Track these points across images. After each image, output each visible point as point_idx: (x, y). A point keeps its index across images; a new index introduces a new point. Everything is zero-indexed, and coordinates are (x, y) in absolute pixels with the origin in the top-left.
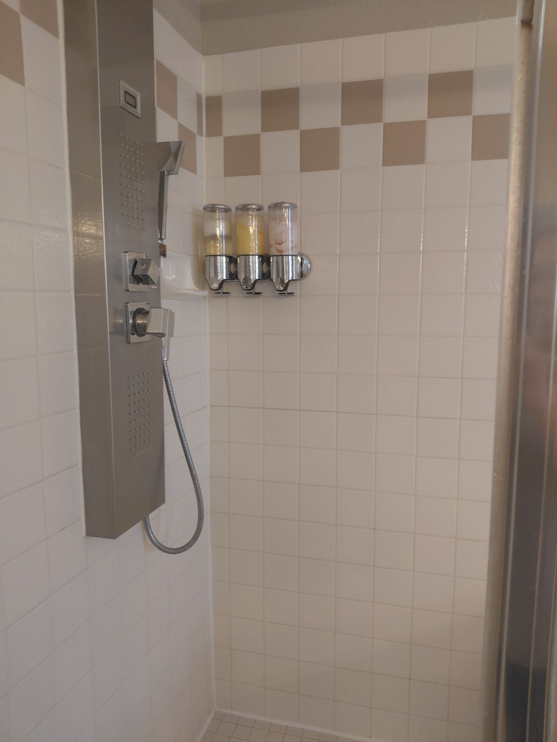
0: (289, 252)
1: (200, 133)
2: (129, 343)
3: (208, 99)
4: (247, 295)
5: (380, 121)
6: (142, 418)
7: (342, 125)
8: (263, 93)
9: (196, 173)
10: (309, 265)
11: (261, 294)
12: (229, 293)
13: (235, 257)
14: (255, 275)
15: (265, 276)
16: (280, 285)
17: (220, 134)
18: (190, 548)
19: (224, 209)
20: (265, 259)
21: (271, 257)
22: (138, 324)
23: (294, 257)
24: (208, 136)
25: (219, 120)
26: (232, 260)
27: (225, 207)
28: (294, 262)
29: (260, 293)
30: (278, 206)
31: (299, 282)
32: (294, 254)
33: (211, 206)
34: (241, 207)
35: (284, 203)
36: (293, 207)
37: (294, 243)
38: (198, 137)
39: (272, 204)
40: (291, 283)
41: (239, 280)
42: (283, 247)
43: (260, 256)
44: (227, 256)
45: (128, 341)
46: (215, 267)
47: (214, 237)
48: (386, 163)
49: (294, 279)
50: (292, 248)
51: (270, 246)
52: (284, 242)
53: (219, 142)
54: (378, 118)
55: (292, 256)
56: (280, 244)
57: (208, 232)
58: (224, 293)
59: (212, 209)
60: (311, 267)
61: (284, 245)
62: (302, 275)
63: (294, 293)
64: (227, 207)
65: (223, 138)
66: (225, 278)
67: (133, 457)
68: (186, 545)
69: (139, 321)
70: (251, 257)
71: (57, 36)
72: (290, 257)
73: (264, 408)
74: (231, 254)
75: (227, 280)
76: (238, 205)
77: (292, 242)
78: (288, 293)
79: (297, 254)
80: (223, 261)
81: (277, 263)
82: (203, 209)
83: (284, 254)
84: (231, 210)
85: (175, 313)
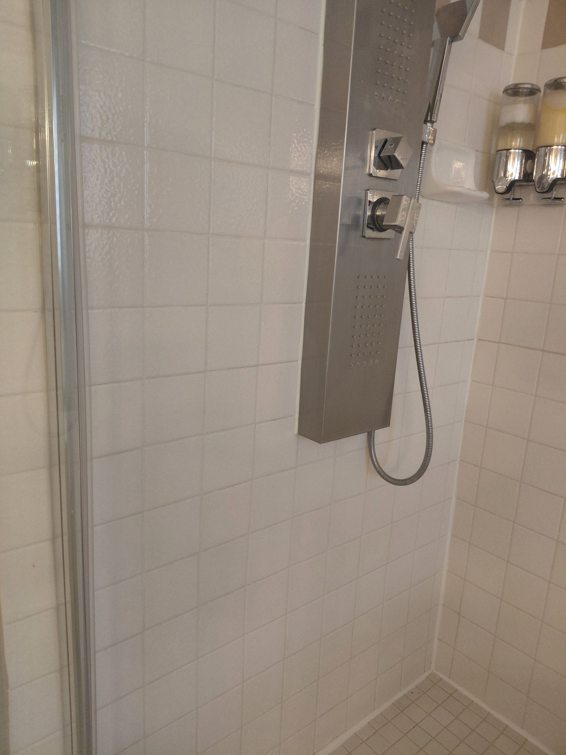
2: (364, 238)
4: (543, 202)
6: (369, 326)
9: (503, 49)
11: (562, 200)
12: (521, 199)
13: (534, 150)
14: (556, 173)
18: (412, 483)
19: (530, 89)
22: (377, 216)
26: (529, 155)
27: (532, 86)
29: (561, 198)
33: (512, 87)
34: (553, 82)
41: (534, 180)
43: (564, 147)
44: (524, 150)
45: (363, 235)
46: (505, 164)
47: (511, 127)
57: (505, 121)
58: (514, 199)
59: (514, 91)
64: (534, 87)
66: (517, 178)
67: (352, 365)
68: (408, 479)
69: (378, 213)
70: (554, 148)
73: (543, 351)
74: (529, 147)
75: (520, 180)
76: (549, 81)
80: (517, 157)
82: (503, 92)
84: (539, 90)
85: (421, 204)
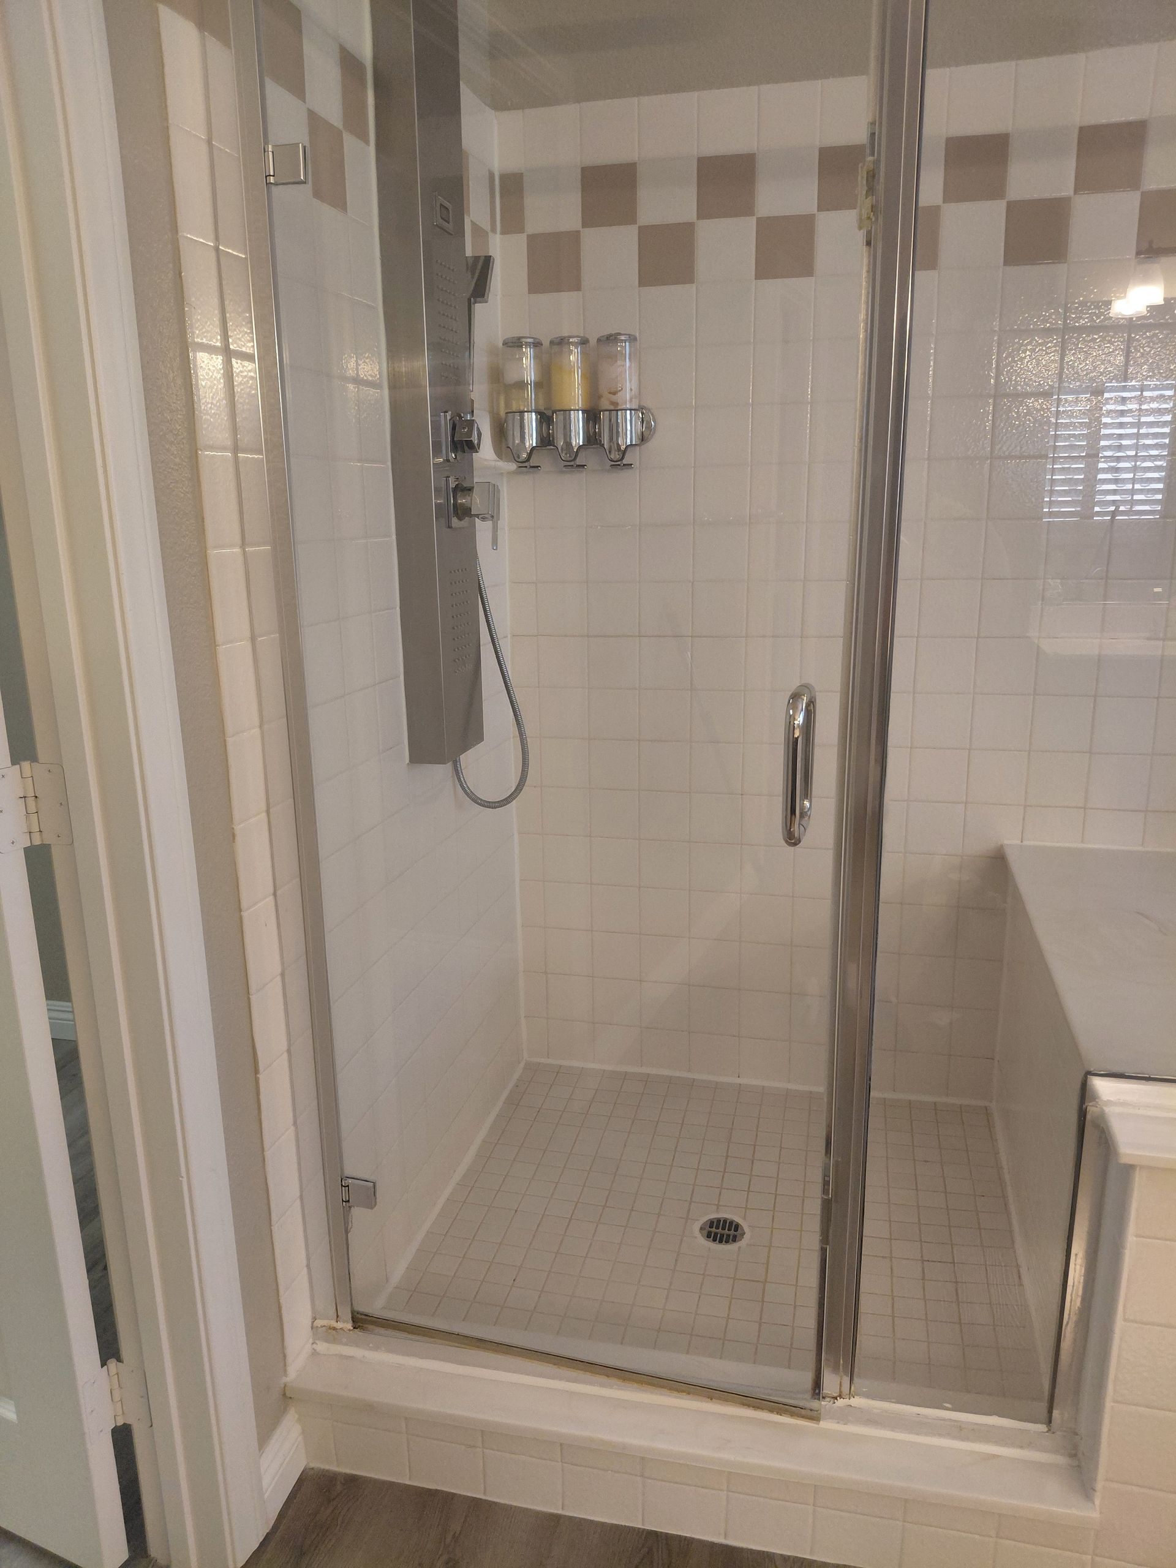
0: (626, 404)
1: (494, 230)
2: (450, 527)
3: (503, 177)
4: (564, 469)
5: (752, 214)
7: (698, 219)
8: (583, 169)
10: (653, 423)
12: (540, 467)
13: (549, 413)
14: (578, 439)
15: (592, 439)
16: (617, 453)
17: (521, 230)
18: (514, 800)
19: (533, 343)
20: (592, 416)
21: (602, 413)
22: (459, 504)
23: (633, 412)
24: (503, 233)
25: (521, 210)
26: (545, 419)
27: (536, 340)
28: (634, 418)
29: (585, 466)
30: (611, 339)
31: (638, 448)
32: (634, 407)
33: (514, 340)
34: (558, 340)
35: (620, 334)
36: (632, 339)
37: (633, 392)
38: (490, 234)
39: (603, 336)
40: (629, 449)
41: (554, 446)
42: (618, 398)
43: (584, 412)
44: (538, 413)
45: (450, 525)
46: (521, 426)
47: (521, 385)
48: (759, 275)
49: (634, 443)
50: (631, 399)
51: (600, 397)
52: (620, 391)
53: (520, 241)
54: (747, 210)
55: (631, 410)
56: (615, 393)
57: (511, 377)
58: (533, 467)
59: (515, 344)
60: (655, 426)
61: (619, 394)
62: (643, 439)
63: (632, 464)
64: (538, 341)
65: (526, 236)
66: (534, 445)
68: (510, 796)
69: (459, 501)
70: (572, 412)
71: (367, 142)
72: (628, 412)
74: (542, 408)
75: (538, 447)
76: (555, 338)
77: (631, 390)
78: (624, 465)
79: (637, 407)
80: (531, 420)
81: (610, 420)
82: (503, 345)
83: (619, 408)
84: (542, 345)
